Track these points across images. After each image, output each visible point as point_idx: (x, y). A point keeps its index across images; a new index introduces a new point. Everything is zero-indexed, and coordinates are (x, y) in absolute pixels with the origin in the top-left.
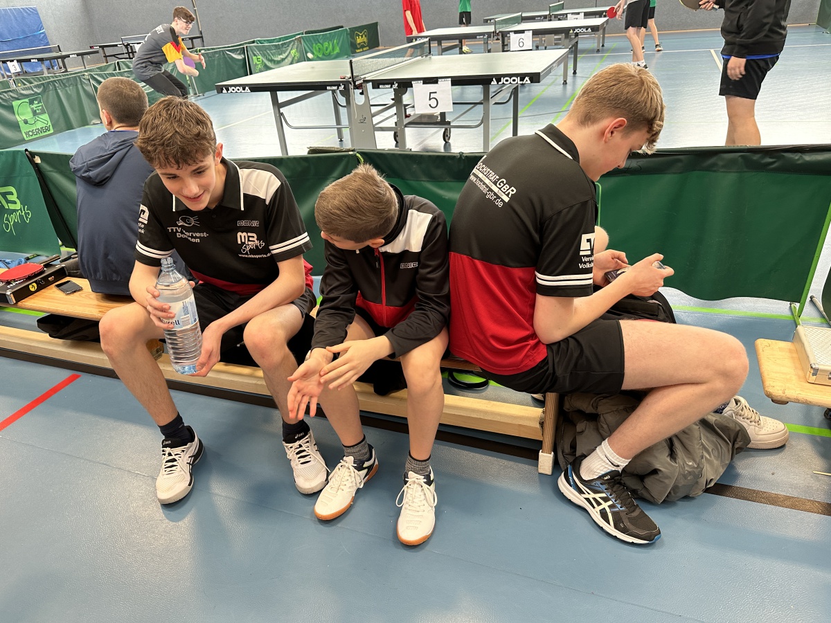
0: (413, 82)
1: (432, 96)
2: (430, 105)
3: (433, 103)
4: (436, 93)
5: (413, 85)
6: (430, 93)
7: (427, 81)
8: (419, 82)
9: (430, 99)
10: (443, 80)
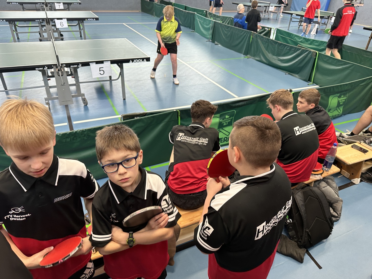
0: (90, 64)
1: (101, 69)
2: (100, 74)
3: (102, 72)
4: (103, 68)
5: (90, 65)
6: (100, 68)
7: (97, 63)
8: (94, 63)
9: (100, 71)
10: (106, 62)
